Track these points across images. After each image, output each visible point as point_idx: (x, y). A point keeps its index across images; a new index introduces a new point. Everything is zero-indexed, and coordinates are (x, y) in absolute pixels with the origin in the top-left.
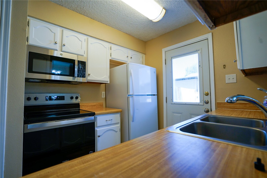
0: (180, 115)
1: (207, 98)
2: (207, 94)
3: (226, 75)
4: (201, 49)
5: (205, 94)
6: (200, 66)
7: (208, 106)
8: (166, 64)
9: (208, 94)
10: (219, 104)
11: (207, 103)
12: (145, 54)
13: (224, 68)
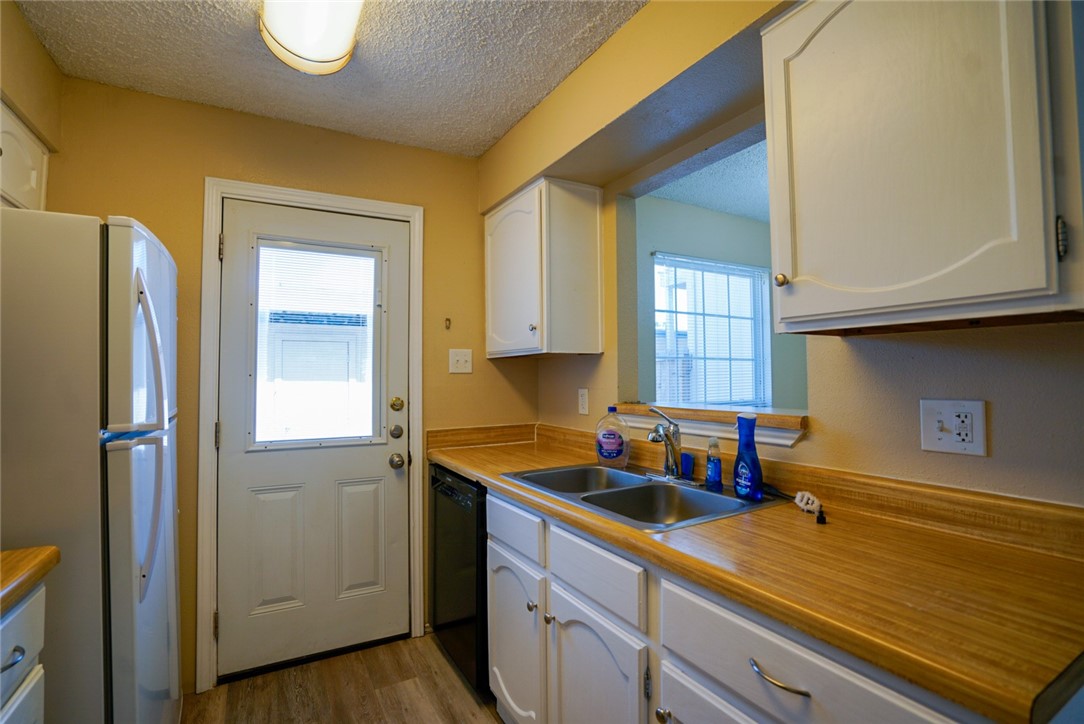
0: (290, 495)
1: (398, 419)
2: (397, 406)
3: (451, 350)
4: (389, 247)
5: (390, 404)
6: (380, 306)
7: (398, 447)
8: (221, 260)
9: (402, 405)
10: (432, 437)
11: (397, 434)
12: (51, 150)
13: (448, 328)
